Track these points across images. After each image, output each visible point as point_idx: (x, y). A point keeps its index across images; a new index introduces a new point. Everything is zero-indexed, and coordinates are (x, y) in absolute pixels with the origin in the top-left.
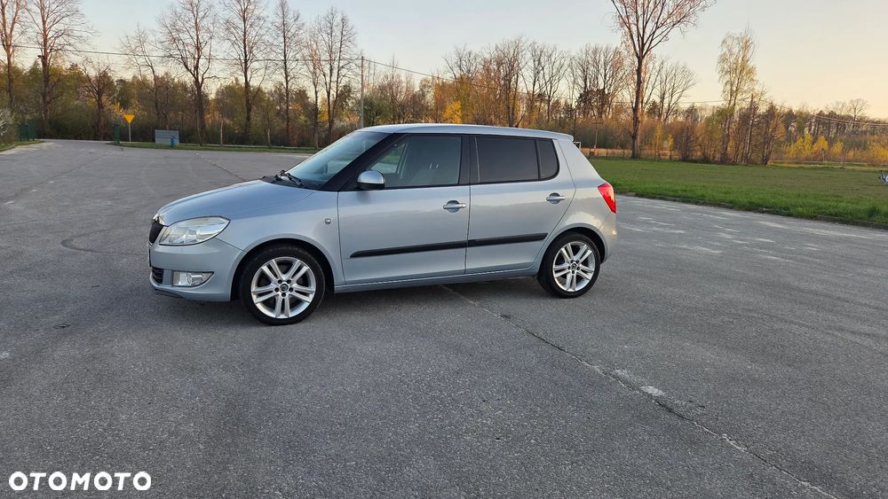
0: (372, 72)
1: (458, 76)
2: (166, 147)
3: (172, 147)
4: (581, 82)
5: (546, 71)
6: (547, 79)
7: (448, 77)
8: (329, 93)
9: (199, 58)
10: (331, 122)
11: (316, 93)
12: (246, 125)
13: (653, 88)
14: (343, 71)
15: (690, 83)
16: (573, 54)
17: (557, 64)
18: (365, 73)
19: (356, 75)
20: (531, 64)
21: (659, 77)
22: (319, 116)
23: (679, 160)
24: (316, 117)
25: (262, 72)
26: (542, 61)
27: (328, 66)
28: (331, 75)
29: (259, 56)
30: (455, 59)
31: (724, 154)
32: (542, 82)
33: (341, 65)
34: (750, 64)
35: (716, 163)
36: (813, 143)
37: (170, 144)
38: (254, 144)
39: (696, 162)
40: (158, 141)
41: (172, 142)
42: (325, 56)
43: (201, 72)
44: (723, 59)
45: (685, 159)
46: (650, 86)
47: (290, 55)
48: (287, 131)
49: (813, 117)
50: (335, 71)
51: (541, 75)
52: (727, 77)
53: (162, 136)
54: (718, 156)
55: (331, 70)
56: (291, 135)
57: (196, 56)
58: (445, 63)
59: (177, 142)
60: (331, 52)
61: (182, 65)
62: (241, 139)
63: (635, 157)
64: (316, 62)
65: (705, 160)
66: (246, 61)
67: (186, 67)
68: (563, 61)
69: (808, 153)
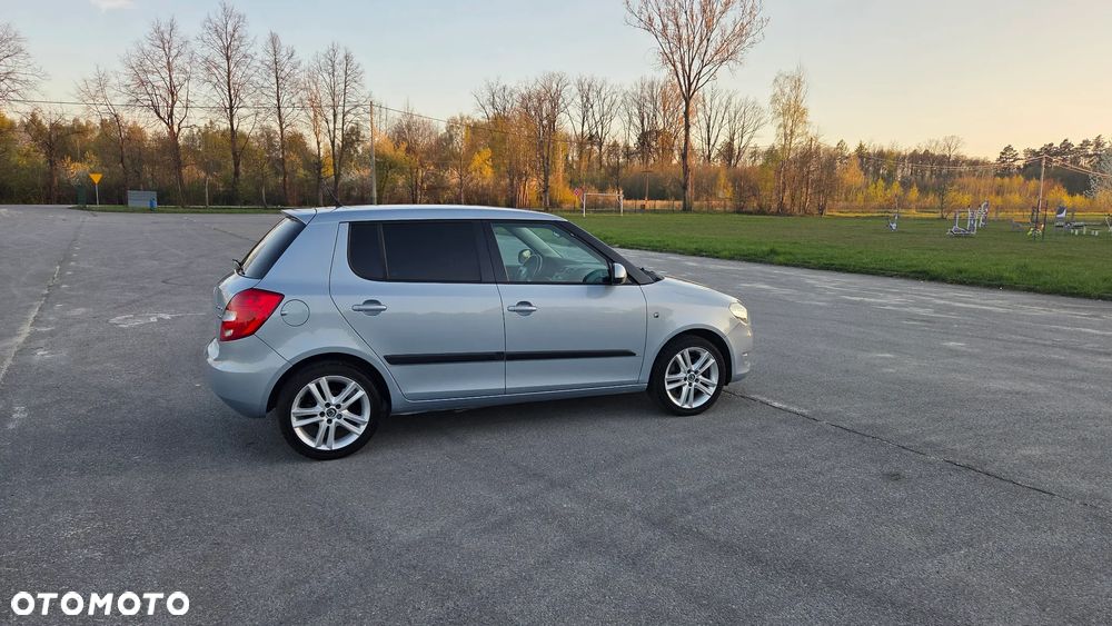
0: (384, 117)
1: (491, 115)
2: (144, 211)
3: (151, 210)
4: (637, 121)
5: (596, 108)
6: (598, 118)
7: (479, 117)
8: (333, 143)
9: (174, 103)
10: (337, 176)
11: (318, 143)
12: (234, 182)
13: (721, 127)
14: (349, 117)
15: (762, 122)
16: (625, 89)
17: (608, 101)
18: (376, 118)
19: (366, 121)
20: (578, 100)
21: (727, 114)
22: (323, 170)
23: (734, 212)
24: (320, 172)
25: (252, 119)
26: (590, 96)
27: (332, 111)
28: (335, 122)
29: (248, 100)
30: (487, 95)
31: (781, 205)
32: (591, 121)
33: (346, 109)
34: (803, 105)
35: (772, 214)
36: (886, 190)
37: (149, 206)
38: (245, 204)
39: (750, 213)
40: (131, 204)
41: (152, 204)
42: (327, 100)
43: (176, 121)
44: (775, 100)
45: (739, 211)
46: (717, 125)
47: (285, 98)
48: (284, 188)
49: (904, 157)
50: (340, 117)
51: (590, 114)
52: (781, 120)
53: (134, 198)
54: (774, 207)
55: (335, 115)
56: (288, 192)
57: (170, 102)
58: (475, 100)
59: (156, 206)
60: (333, 94)
61: (152, 112)
62: (229, 198)
63: (686, 209)
64: (316, 106)
65: (761, 212)
66: (231, 108)
67: (158, 115)
68: (614, 97)
69: (881, 200)
